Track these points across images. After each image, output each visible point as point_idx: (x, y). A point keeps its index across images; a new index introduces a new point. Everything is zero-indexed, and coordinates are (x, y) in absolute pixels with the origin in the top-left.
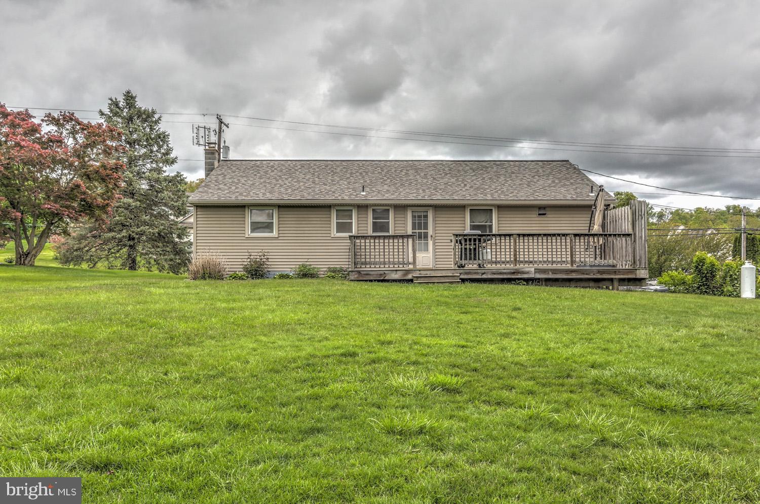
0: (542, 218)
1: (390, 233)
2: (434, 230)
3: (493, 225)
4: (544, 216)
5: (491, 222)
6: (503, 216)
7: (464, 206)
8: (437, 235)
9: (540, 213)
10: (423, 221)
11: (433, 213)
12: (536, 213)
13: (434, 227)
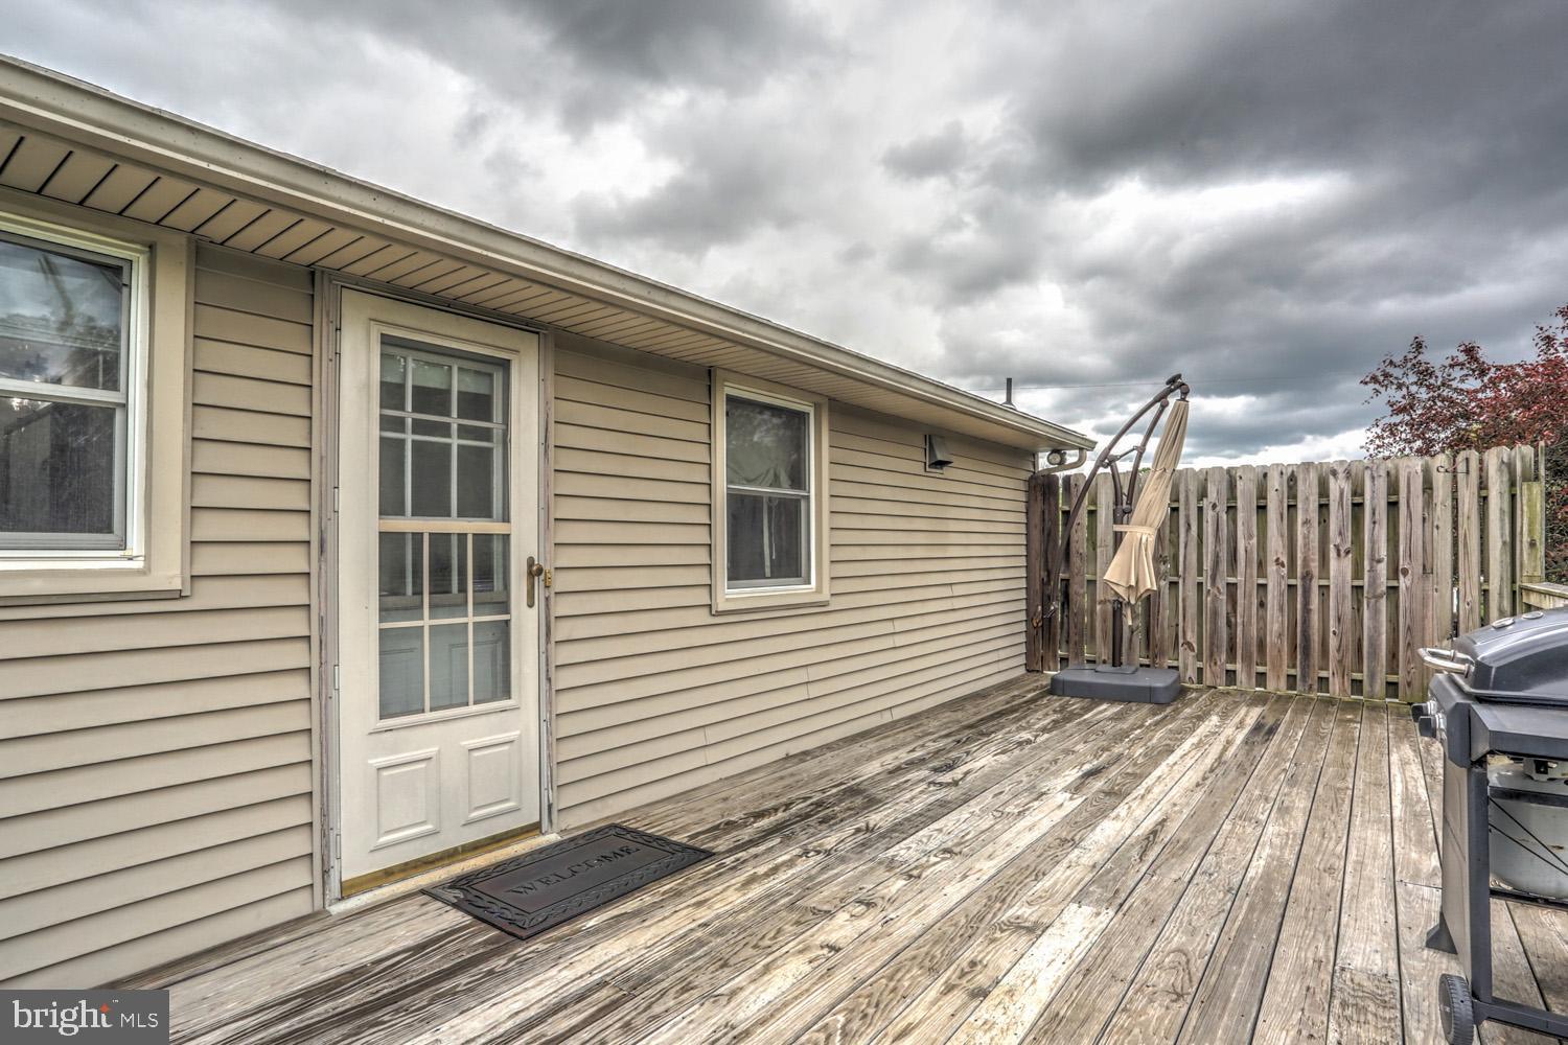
0: (935, 481)
1: (123, 545)
2: (550, 521)
3: (808, 498)
4: (937, 472)
5: (798, 478)
6: (841, 455)
7: (710, 372)
8: (567, 558)
9: (940, 457)
10: (455, 442)
11: (542, 380)
12: (919, 454)
13: (550, 498)
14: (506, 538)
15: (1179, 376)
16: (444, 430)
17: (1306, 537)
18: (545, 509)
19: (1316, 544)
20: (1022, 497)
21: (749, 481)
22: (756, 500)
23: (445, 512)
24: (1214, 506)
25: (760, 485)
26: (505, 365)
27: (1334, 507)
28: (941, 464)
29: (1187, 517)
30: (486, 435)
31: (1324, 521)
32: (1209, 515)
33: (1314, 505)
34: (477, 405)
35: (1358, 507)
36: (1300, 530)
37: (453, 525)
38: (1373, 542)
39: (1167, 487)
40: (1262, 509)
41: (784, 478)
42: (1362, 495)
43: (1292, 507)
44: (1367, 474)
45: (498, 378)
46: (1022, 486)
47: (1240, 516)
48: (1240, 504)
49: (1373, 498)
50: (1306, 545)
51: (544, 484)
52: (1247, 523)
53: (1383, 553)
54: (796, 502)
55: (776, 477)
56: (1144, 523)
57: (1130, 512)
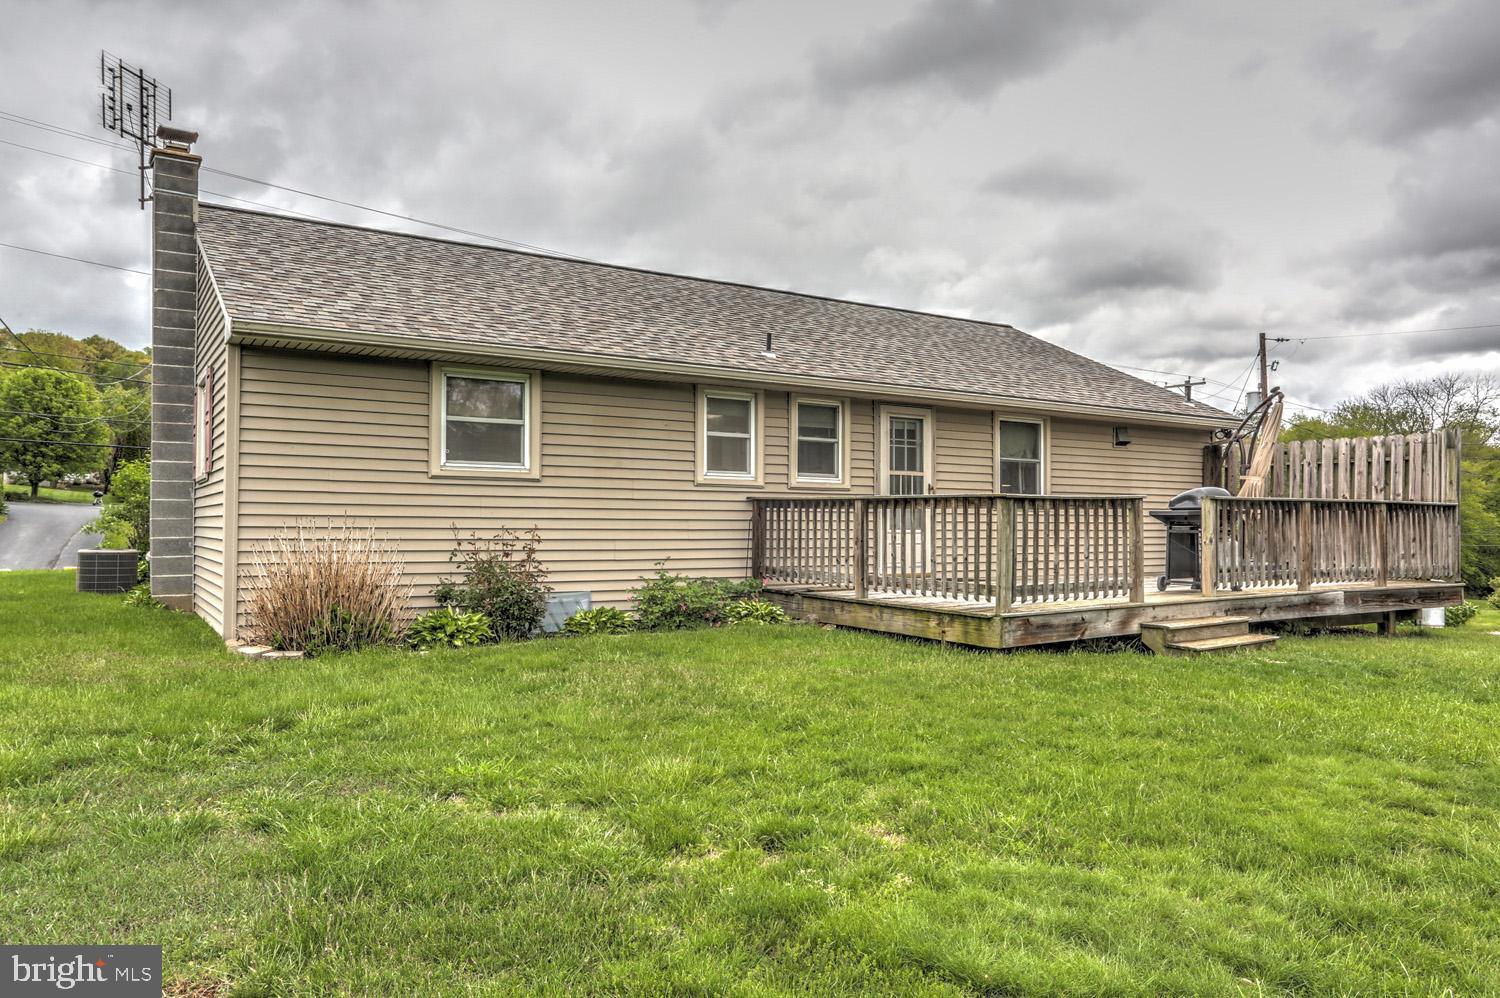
0: (1121, 452)
1: (838, 477)
2: (935, 472)
3: (1040, 463)
4: (1123, 448)
5: (1035, 455)
6: (1057, 442)
7: (992, 413)
8: (940, 485)
9: (1121, 440)
10: (906, 447)
11: (933, 425)
12: (1110, 438)
13: (935, 464)
14: (922, 477)
15: (1278, 388)
16: (903, 443)
17: (1359, 482)
18: (934, 468)
19: (1365, 486)
20: (1200, 459)
21: (1012, 456)
22: (1015, 465)
23: (903, 469)
24: (1309, 464)
25: (1017, 457)
26: (921, 421)
27: (1374, 463)
28: (1125, 443)
29: (1294, 470)
30: (914, 443)
31: (1369, 473)
32: (1306, 469)
33: (1364, 464)
34: (912, 434)
35: (1387, 463)
36: (1356, 477)
37: (905, 473)
38: (1395, 484)
39: (1269, 452)
40: (1336, 465)
41: (1029, 454)
42: (1390, 456)
43: (1352, 464)
44: (1393, 443)
45: (918, 424)
46: (1200, 453)
47: (1324, 469)
48: (1323, 463)
49: (1396, 458)
50: (1359, 487)
51: (933, 460)
52: (1327, 475)
53: (1401, 491)
54: (1034, 464)
55: (1025, 453)
56: (1255, 474)
57: (1249, 468)
